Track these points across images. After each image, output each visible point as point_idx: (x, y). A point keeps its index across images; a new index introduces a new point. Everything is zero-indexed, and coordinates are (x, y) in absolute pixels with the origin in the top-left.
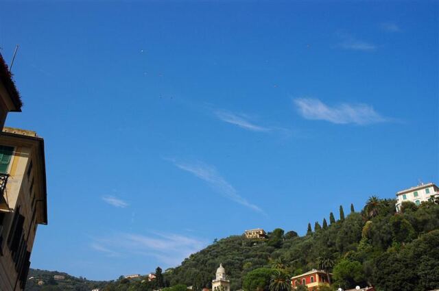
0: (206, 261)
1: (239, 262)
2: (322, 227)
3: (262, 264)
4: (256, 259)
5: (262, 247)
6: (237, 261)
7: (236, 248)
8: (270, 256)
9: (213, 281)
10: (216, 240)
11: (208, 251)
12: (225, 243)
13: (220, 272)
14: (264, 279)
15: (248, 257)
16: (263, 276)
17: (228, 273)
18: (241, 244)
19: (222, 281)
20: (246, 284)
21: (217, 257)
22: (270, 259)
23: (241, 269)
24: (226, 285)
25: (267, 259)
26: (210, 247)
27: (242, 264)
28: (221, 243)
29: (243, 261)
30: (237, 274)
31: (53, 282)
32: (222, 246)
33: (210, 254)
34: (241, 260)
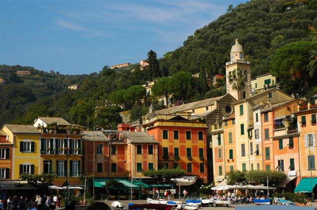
0: (218, 38)
1: (265, 36)
3: (298, 36)
4: (290, 30)
5: (299, 12)
6: (262, 34)
7: (260, 17)
8: (311, 24)
9: (227, 64)
10: (231, 7)
11: (220, 24)
12: (244, 10)
13: (236, 51)
14: (300, 57)
15: (278, 28)
16: (298, 52)
17: (247, 52)
18: (267, 10)
19: (239, 64)
20: (274, 65)
21: (232, 30)
22: (312, 28)
23: (268, 46)
24: (245, 68)
25: (306, 28)
26: (222, 18)
27: (269, 39)
28: (239, 10)
29: (271, 35)
30: (262, 53)
31: (16, 79)
32: (239, 14)
33: (223, 28)
34: (268, 33)
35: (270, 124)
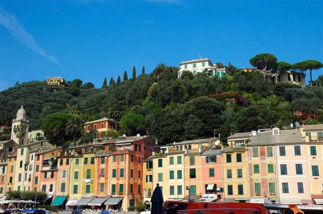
0: (7, 102)
1: (39, 105)
2: (116, 82)
3: (60, 108)
4: (55, 104)
5: (62, 94)
6: (37, 104)
7: (37, 92)
8: (68, 102)
9: (13, 120)
10: (17, 83)
11: (9, 93)
12: (27, 86)
13: (21, 113)
14: (61, 122)
15: (47, 101)
16: (60, 119)
17: (28, 114)
18: (42, 89)
19: (22, 121)
20: (44, 125)
21: (18, 98)
22: (68, 105)
23: (40, 111)
24: (26, 124)
25: (64, 104)
26: (11, 89)
27: (41, 107)
28: (23, 86)
29: (43, 105)
30: (36, 116)
32: (23, 89)
33: (12, 96)
34: (41, 104)
35: (40, 163)
